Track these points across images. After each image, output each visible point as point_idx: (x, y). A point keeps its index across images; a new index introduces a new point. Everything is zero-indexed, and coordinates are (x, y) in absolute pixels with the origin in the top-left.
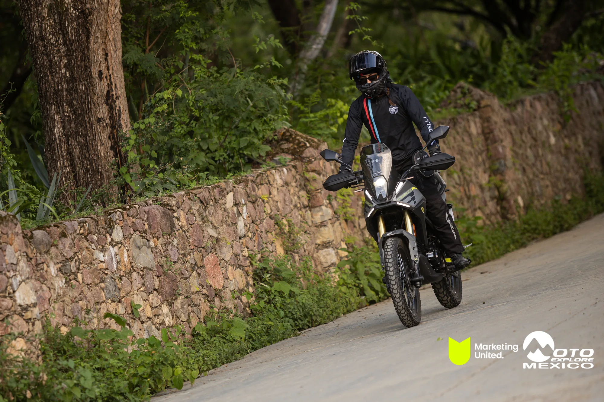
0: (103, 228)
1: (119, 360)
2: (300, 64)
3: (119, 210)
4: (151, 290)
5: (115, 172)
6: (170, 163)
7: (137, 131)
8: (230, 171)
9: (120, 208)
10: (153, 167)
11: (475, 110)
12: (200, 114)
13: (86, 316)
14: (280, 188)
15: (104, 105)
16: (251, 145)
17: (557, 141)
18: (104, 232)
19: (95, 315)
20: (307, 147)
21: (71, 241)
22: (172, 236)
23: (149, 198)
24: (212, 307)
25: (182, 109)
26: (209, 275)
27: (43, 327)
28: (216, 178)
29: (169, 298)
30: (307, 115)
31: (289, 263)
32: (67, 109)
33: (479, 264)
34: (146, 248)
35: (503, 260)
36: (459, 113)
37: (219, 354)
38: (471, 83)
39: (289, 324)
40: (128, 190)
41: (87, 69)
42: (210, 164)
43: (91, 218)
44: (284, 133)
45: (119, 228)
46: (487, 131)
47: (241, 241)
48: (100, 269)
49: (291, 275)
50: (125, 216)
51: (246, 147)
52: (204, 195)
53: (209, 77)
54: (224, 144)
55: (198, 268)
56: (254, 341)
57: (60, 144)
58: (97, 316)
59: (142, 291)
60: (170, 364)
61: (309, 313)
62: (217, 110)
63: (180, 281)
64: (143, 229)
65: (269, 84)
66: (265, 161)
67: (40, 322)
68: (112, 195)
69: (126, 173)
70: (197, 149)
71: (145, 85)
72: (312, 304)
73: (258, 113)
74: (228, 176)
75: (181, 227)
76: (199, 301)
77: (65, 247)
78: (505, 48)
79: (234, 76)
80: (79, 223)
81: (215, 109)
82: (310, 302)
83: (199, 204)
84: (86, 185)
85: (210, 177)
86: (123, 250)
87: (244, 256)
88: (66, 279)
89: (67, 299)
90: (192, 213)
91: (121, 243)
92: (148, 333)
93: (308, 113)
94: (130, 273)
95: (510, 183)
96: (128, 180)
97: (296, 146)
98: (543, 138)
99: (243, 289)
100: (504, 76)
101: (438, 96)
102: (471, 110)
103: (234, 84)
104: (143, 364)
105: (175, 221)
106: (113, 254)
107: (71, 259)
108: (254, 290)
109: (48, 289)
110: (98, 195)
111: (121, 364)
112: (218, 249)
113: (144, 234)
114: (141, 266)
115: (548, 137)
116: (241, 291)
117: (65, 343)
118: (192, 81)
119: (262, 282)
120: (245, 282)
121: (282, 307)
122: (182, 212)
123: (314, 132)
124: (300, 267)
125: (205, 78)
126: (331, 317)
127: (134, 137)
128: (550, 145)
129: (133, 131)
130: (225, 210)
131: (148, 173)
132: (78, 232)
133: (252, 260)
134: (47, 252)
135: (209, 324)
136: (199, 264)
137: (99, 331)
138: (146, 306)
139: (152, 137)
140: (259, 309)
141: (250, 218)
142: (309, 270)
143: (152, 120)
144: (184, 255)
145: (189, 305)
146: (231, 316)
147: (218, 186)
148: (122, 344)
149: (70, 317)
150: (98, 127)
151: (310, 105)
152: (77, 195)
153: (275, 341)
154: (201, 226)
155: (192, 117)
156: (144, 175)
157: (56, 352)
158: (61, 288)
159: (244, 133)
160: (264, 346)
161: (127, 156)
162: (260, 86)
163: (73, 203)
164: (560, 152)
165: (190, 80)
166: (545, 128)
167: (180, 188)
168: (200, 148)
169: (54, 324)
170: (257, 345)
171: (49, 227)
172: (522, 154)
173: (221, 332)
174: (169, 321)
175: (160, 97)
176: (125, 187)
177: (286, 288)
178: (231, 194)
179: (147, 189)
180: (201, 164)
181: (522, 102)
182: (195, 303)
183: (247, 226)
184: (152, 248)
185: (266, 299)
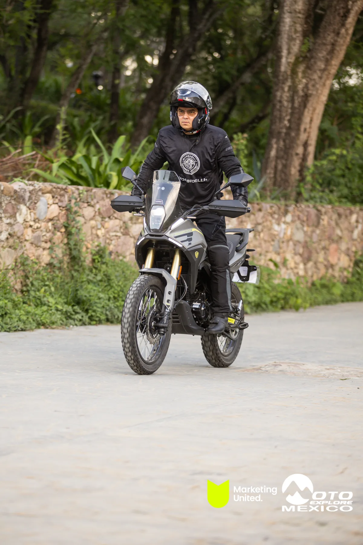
0: (282, 212)
1: (270, 286)
4: (298, 254)
5: (297, 184)
6: (328, 188)
7: (315, 166)
8: (358, 202)
10: (318, 188)
12: (352, 167)
15: (302, 147)
18: (282, 215)
21: (263, 215)
23: (311, 204)
24: (327, 273)
25: (343, 161)
26: (331, 255)
28: (350, 204)
29: (306, 261)
34: (302, 230)
40: (301, 196)
41: (299, 125)
42: (349, 195)
43: (278, 205)
45: (290, 215)
47: (353, 242)
48: (274, 235)
50: (296, 210)
52: (341, 212)
55: (326, 250)
56: (344, 297)
58: (265, 259)
59: (292, 253)
60: (295, 296)
63: (314, 254)
64: (303, 220)
68: (291, 196)
69: (303, 187)
70: (345, 186)
71: (327, 143)
74: (357, 205)
75: (324, 225)
76: (321, 267)
77: (259, 217)
80: (270, 207)
81: (361, 167)
85: (347, 203)
86: (289, 228)
87: (352, 251)
90: (332, 219)
91: (289, 224)
92: (289, 276)
94: (288, 241)
96: (303, 191)
99: (346, 268)
104: (281, 292)
105: (321, 221)
106: (283, 228)
108: (352, 271)
111: (270, 289)
112: (339, 243)
113: (302, 223)
114: (296, 239)
119: (358, 267)
120: (348, 265)
122: (326, 217)
127: (313, 169)
129: (313, 166)
130: (350, 223)
131: (314, 190)
132: (268, 211)
133: (356, 254)
135: (324, 281)
136: (327, 248)
138: (292, 261)
139: (322, 172)
140: (352, 281)
143: (325, 162)
144: (320, 240)
145: (315, 268)
146: (336, 281)
147: (350, 209)
148: (274, 278)
150: (295, 158)
152: (273, 191)
153: (355, 301)
154: (334, 227)
156: (311, 191)
160: (348, 302)
161: (306, 178)
163: (270, 194)
165: (352, 147)
167: (329, 204)
170: (344, 300)
171: (254, 203)
173: (328, 288)
174: (301, 273)
175: (334, 152)
176: (299, 194)
178: (356, 215)
179: (311, 199)
180: (344, 194)
182: (319, 268)
183: (359, 235)
184: (305, 231)
185: (357, 277)
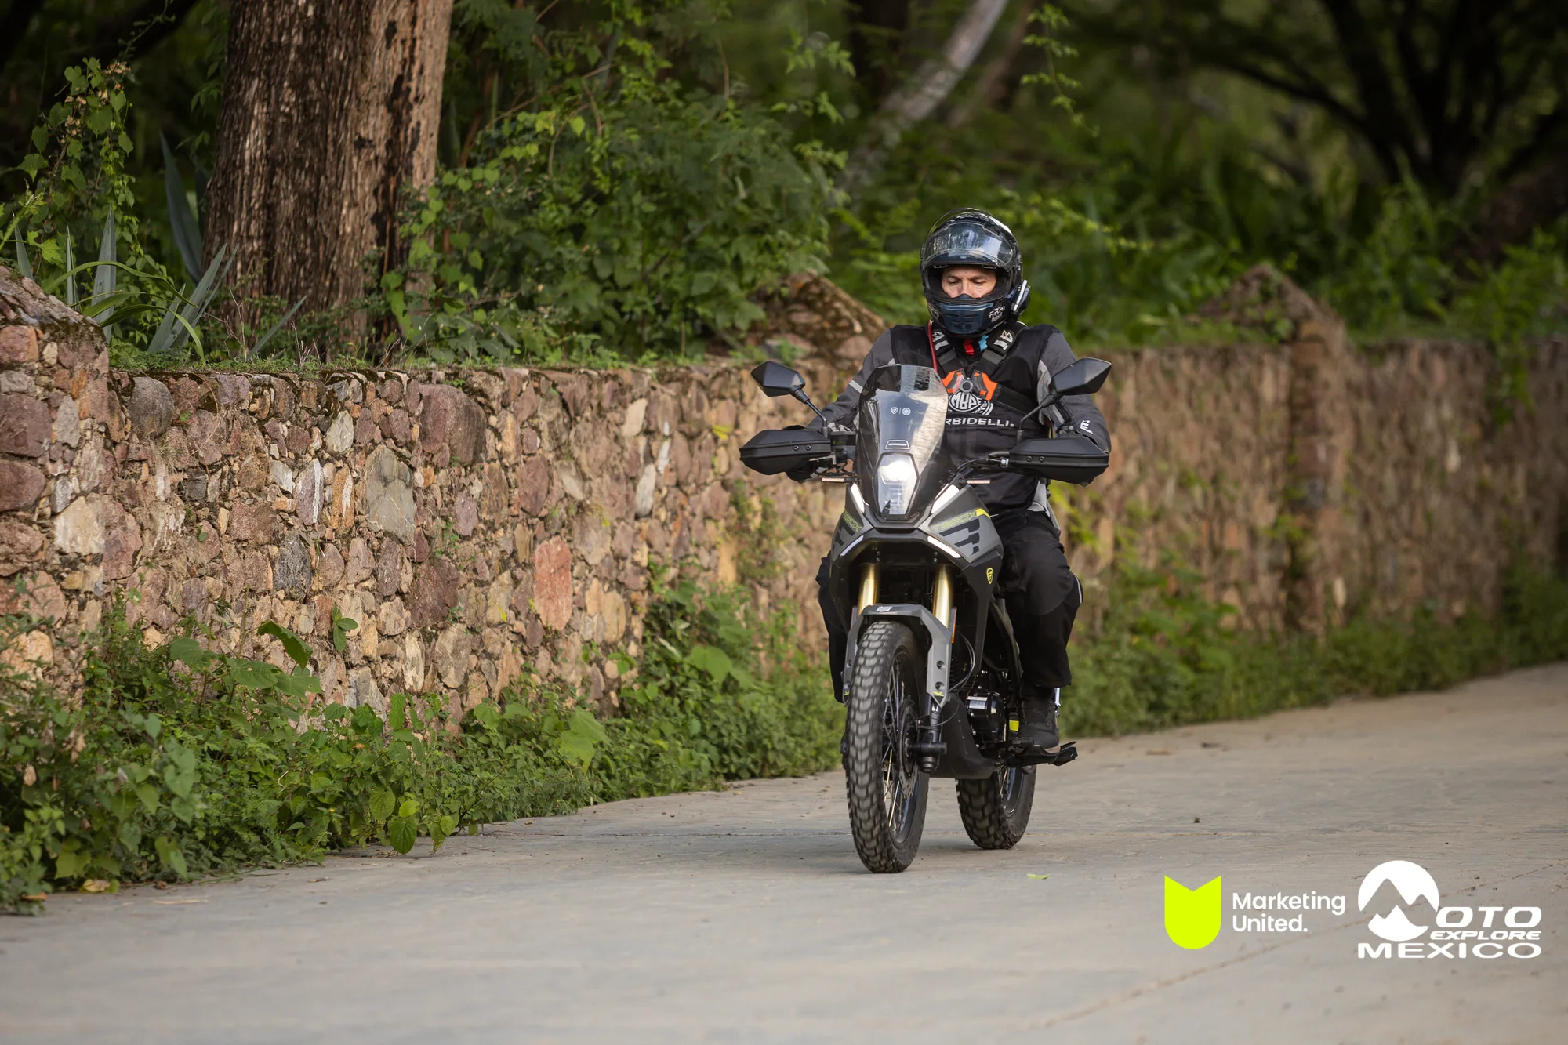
0: (308, 410)
1: (271, 744)
2: (885, 125)
3: (360, 376)
4: (391, 591)
5: (369, 279)
6: (512, 291)
7: (448, 193)
8: (650, 345)
9: (363, 372)
10: (466, 291)
11: (1282, 341)
12: (611, 189)
13: (216, 617)
14: (764, 418)
15: (382, 109)
16: (718, 294)
17: (1463, 465)
18: (309, 423)
19: (238, 621)
20: (854, 334)
21: (224, 425)
22: (472, 471)
23: (439, 364)
24: (527, 670)
25: (570, 165)
26: (540, 590)
27: (104, 620)
28: (615, 354)
29: (429, 622)
30: (873, 255)
31: (742, 607)
32: (290, 96)
33: (1203, 720)
34: (403, 486)
35: (1263, 725)
36: (1242, 340)
37: (518, 790)
38: (1290, 274)
39: (706, 756)
40: (389, 331)
41: (362, 10)
42: (607, 317)
43: (287, 379)
44: (807, 286)
45: (348, 421)
46: (1299, 399)
47: (637, 524)
48: (278, 511)
49: (739, 637)
50: (371, 394)
51: (705, 298)
52: (574, 391)
53: (655, 102)
54: (654, 277)
55: (518, 565)
56: (610, 776)
57: (251, 177)
58: (243, 622)
59: (366, 589)
60: (392, 785)
61: (760, 741)
62: (656, 189)
63: (465, 586)
64: (406, 436)
65: (799, 157)
66: (742, 342)
67: (100, 604)
68: (347, 334)
69: (397, 289)
70: (585, 273)
71: (494, 86)
72: (773, 721)
73: (756, 219)
74: (645, 358)
75: (501, 455)
76: (499, 646)
77: (204, 436)
78: (1392, 209)
79: (718, 115)
80: (254, 385)
81: (651, 186)
82: (771, 717)
83: (557, 410)
84: (291, 294)
85: (600, 350)
86: (343, 478)
87: (636, 564)
88: (188, 515)
89: (178, 564)
90: (536, 428)
91: (344, 459)
92: (357, 695)
93: (875, 250)
94: (347, 538)
95: (1325, 542)
96: (398, 307)
97: (827, 325)
98: (1432, 450)
99: (615, 644)
100: (1373, 276)
101: (1202, 284)
102: (1275, 341)
103: (715, 135)
104: (326, 769)
105: (489, 436)
106: (318, 480)
107: (213, 468)
108: (642, 652)
109: (138, 529)
110: (315, 326)
111: (273, 757)
112: (577, 531)
113: (404, 451)
114: (380, 527)
115: (1444, 451)
116: (607, 647)
117: (149, 671)
118: (612, 103)
119: (664, 637)
120: (622, 628)
121: (700, 710)
122: (510, 419)
123: (879, 300)
124: (765, 623)
125: (644, 103)
126: (813, 765)
127: (436, 205)
128: (1443, 472)
129: (438, 191)
130: (617, 439)
131: (450, 302)
132: (245, 406)
133: (653, 576)
134: (158, 437)
135: (512, 711)
136: (522, 557)
137: (239, 661)
138: (367, 628)
139: (480, 218)
140: (641, 701)
141: (673, 474)
142: (786, 636)
143: (490, 174)
144: (491, 526)
145: (474, 652)
146: (569, 703)
147: (615, 377)
148: (288, 707)
149: (174, 611)
150: (355, 160)
151: (885, 232)
152: (263, 314)
153: (663, 790)
154: (548, 464)
155: (590, 192)
156: (438, 304)
157: (120, 687)
158: (170, 534)
159: (708, 261)
160: (633, 796)
161: (409, 248)
162: (774, 156)
163: (249, 332)
164: (1463, 495)
165: (607, 98)
166: (1443, 428)
167: (519, 359)
168: (592, 273)
169: (132, 618)
170: (614, 789)
171: (177, 376)
172: (1372, 479)
173: (536, 737)
174: (414, 678)
175: (528, 124)
176: (384, 323)
177: (719, 666)
178: (641, 404)
179: (438, 340)
180: (584, 310)
181: (1402, 350)
182: (490, 650)
183: (660, 491)
184: (417, 489)
185: (663, 682)
